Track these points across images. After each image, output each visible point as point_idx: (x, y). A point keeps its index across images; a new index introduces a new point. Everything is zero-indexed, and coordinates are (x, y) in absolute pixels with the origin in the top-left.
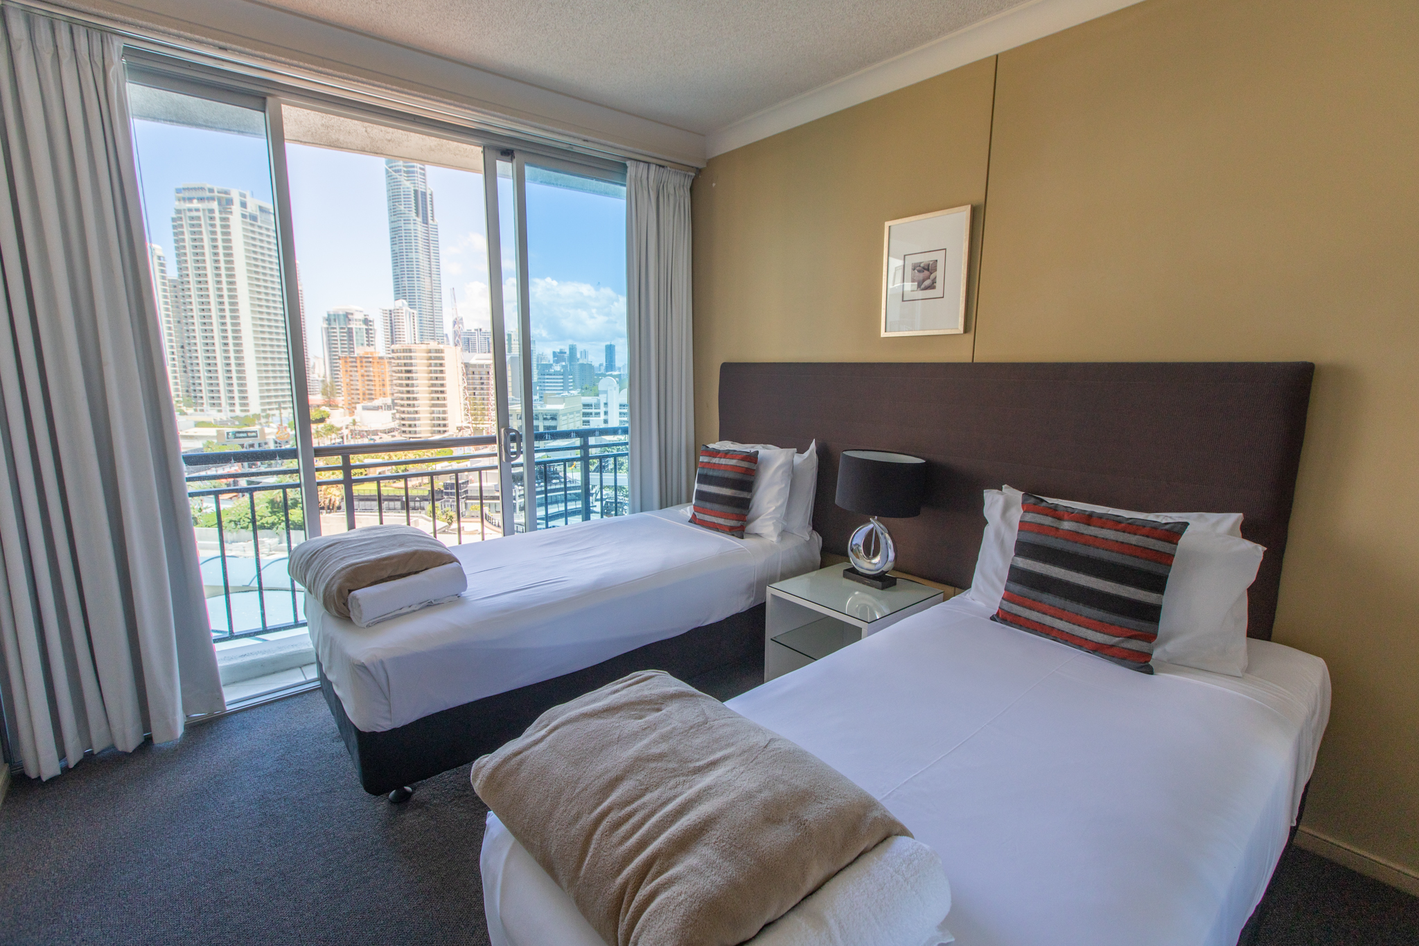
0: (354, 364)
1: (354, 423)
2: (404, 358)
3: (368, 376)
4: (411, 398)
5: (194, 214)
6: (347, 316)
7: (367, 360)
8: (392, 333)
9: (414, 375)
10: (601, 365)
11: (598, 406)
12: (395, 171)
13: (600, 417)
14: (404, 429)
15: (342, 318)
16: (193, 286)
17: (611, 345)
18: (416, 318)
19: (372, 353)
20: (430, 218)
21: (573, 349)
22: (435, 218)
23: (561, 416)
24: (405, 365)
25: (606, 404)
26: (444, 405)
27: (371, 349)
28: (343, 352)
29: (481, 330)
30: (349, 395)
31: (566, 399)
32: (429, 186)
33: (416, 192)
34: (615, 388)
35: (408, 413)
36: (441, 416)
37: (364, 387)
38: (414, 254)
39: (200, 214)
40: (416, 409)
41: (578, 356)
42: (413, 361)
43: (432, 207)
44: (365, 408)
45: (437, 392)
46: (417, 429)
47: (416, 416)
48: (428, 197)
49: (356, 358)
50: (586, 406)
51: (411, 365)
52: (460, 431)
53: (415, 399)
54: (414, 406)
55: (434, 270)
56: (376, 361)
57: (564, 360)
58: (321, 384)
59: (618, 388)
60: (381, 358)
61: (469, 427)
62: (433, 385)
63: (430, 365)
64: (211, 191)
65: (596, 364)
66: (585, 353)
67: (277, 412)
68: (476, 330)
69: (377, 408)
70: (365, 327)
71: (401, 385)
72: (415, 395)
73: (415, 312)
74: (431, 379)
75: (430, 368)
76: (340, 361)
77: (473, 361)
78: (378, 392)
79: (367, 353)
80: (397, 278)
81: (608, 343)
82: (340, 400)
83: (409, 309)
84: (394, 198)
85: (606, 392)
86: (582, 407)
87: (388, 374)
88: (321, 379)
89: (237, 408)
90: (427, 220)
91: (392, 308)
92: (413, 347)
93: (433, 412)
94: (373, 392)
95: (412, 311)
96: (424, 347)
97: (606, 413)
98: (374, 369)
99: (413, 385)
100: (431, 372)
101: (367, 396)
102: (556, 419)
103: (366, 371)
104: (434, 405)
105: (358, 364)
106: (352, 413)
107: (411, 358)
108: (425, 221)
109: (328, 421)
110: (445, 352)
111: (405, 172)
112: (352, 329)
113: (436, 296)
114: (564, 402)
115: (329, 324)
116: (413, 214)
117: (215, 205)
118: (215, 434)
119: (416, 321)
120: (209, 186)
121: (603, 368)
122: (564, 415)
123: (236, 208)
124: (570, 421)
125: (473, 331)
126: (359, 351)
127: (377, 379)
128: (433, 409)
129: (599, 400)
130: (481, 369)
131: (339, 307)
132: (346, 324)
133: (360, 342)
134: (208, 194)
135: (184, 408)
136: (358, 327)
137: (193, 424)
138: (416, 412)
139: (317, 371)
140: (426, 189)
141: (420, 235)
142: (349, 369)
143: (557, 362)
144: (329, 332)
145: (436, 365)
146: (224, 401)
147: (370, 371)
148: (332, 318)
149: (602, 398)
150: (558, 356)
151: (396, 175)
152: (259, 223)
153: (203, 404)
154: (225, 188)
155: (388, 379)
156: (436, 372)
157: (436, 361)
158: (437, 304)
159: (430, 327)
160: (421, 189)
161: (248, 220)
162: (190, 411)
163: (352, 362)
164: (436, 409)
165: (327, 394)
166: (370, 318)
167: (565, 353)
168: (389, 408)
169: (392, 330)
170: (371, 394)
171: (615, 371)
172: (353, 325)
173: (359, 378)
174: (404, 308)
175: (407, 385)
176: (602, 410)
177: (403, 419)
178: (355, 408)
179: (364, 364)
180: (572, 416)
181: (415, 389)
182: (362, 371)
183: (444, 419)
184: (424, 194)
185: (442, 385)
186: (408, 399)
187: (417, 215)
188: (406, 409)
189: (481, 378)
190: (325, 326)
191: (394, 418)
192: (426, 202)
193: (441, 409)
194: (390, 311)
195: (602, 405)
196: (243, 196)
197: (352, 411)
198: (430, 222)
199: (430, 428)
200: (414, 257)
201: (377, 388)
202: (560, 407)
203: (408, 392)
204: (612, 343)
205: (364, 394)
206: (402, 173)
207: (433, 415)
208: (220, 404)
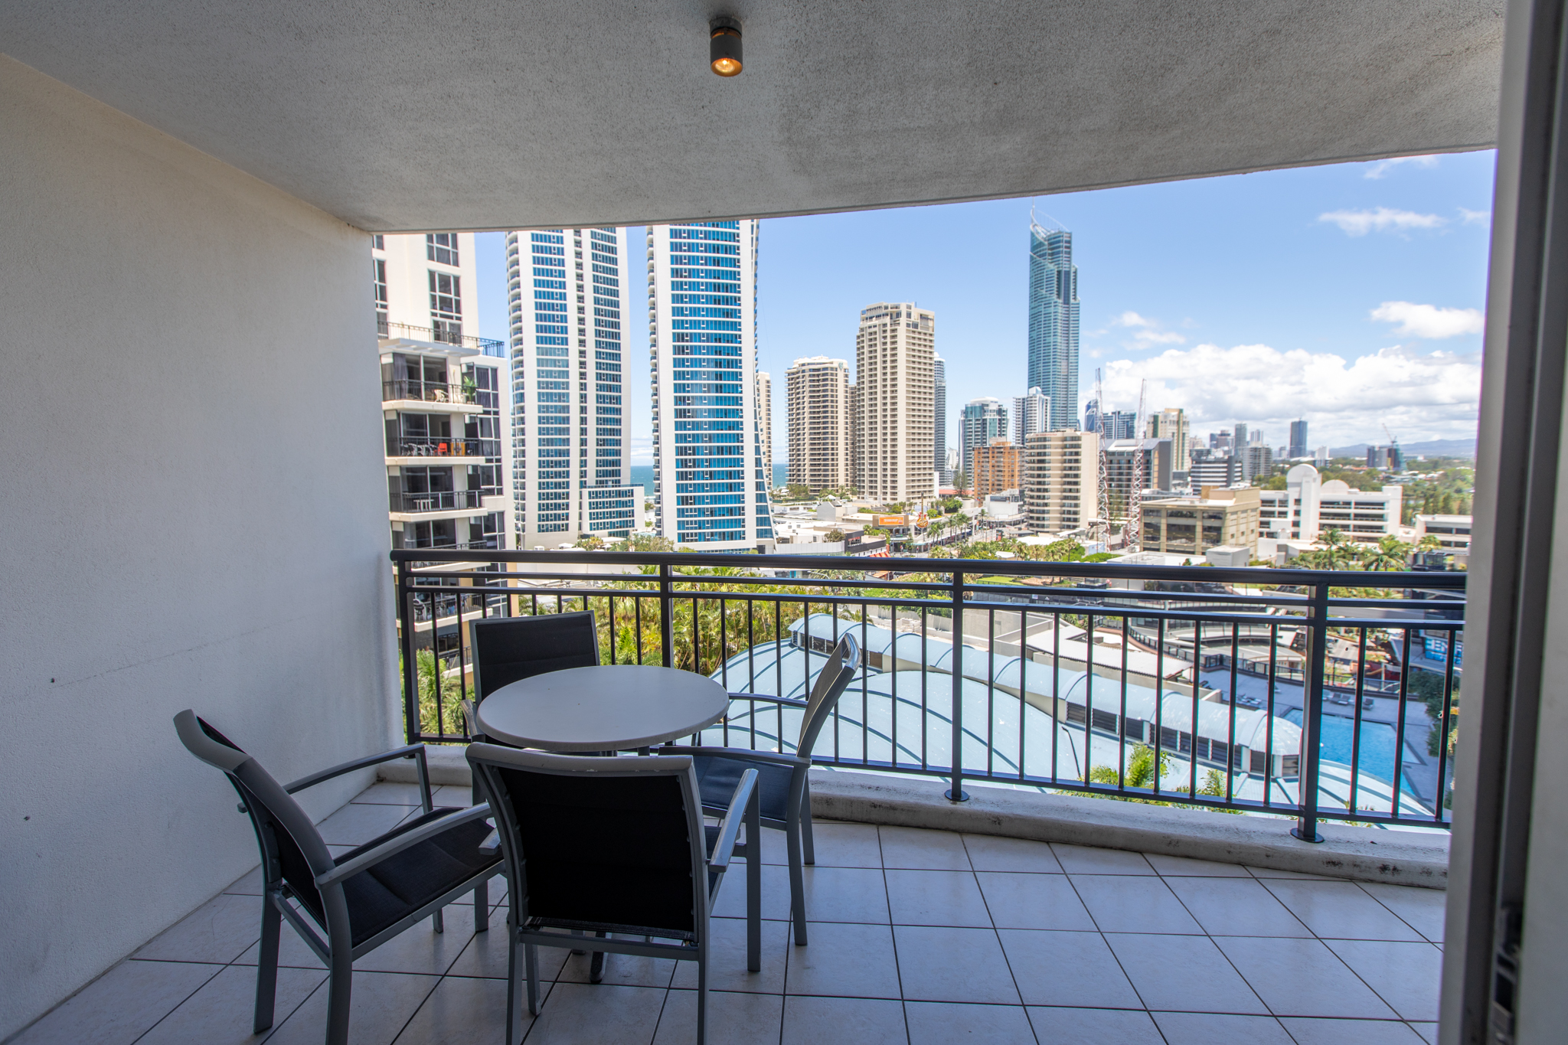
0: (986, 455)
1: (983, 513)
2: (1038, 447)
3: (998, 466)
4: (1042, 489)
5: (873, 330)
6: (983, 408)
7: (999, 450)
8: (1023, 422)
9: (1047, 465)
10: (1282, 449)
11: (1284, 503)
12: (1040, 256)
13: (1286, 517)
14: (1031, 522)
15: (978, 409)
16: (866, 391)
17: (1300, 422)
18: (1049, 405)
19: (1003, 443)
20: (1072, 297)
21: (1240, 431)
22: (1078, 297)
23: (1228, 515)
24: (1039, 454)
25: (1298, 501)
26: (1076, 498)
27: (1002, 439)
28: (976, 443)
29: (1119, 413)
30: (979, 485)
31: (1237, 494)
32: (1073, 264)
33: (1059, 272)
34: (1315, 480)
35: (1038, 505)
36: (1072, 509)
37: (993, 477)
38: (1052, 338)
39: (876, 329)
40: (1046, 501)
41: (1248, 438)
42: (1047, 450)
43: (1075, 286)
44: (993, 499)
45: (1069, 483)
46: (1046, 523)
47: (1046, 508)
48: (1072, 275)
49: (988, 448)
50: (1265, 502)
51: (1045, 454)
52: (1092, 526)
53: (1046, 490)
54: (1044, 498)
55: (1072, 352)
56: (1007, 451)
57: (1227, 444)
58: (953, 475)
59: (1319, 479)
60: (1012, 448)
61: (1105, 523)
62: (1066, 476)
63: (1065, 454)
64: (886, 308)
65: (1275, 448)
66: (1258, 435)
67: (918, 501)
68: (1113, 413)
69: (1004, 499)
70: (998, 417)
71: (1032, 476)
72: (1046, 487)
73: (1049, 398)
74: (1065, 469)
75: (1065, 457)
76: (973, 452)
77: (1112, 448)
78: (1006, 483)
79: (999, 443)
80: (1032, 365)
81: (1297, 420)
82: (970, 490)
83: (1042, 396)
84: (1036, 283)
85: (1299, 485)
86: (1260, 504)
87: (1017, 465)
88: (953, 470)
89: (889, 496)
90: (1069, 300)
91: (1026, 396)
92: (1048, 435)
93: (1063, 505)
94: (1002, 483)
95: (1046, 397)
96: (1059, 434)
97: (1297, 513)
98: (1005, 460)
99: (1044, 476)
100: (1065, 461)
101: (996, 487)
102: (1220, 518)
103: (997, 462)
104: (1066, 498)
105: (990, 455)
106: (981, 504)
107: (1045, 447)
108: (1067, 302)
109: (960, 511)
110: (1083, 439)
111: (1050, 255)
112: (986, 420)
113: (1072, 379)
114: (1234, 497)
115: (966, 417)
116: (1055, 297)
117: (887, 320)
118: (871, 519)
119: (1048, 408)
120: (885, 304)
121: (1285, 455)
122: (1233, 513)
123: (903, 320)
124: (1241, 521)
125: (1110, 414)
126: (992, 442)
127: (1006, 469)
128: (1064, 501)
129: (1286, 496)
130: (1120, 458)
131: (974, 399)
132: (981, 416)
133: (993, 432)
134: (884, 311)
135: (850, 496)
136: (992, 417)
137: (856, 510)
138: (1046, 505)
139: (950, 462)
140: (1070, 268)
141: (1060, 317)
142: (982, 460)
143: (1217, 446)
144: (965, 425)
145: (1071, 454)
146: (879, 490)
147: (1000, 462)
148: (970, 410)
149: (1292, 494)
150: (1218, 440)
151: (1041, 260)
152: (919, 330)
153: (864, 492)
154: (896, 303)
155: (1017, 469)
156: (1070, 461)
157: (1072, 449)
158: (1072, 388)
159: (1063, 415)
160: (1065, 268)
161: (911, 329)
162: (855, 498)
163: (984, 453)
164: (1067, 502)
165: (958, 485)
166: (1004, 408)
167: (1229, 435)
168: (1016, 499)
169: (1023, 419)
170: (1000, 485)
171: (1305, 455)
172: (987, 417)
173: (990, 469)
174: (1038, 396)
175: (1039, 476)
176: (1291, 508)
177: (1031, 511)
178: (984, 499)
179: (996, 455)
180: (1244, 515)
181: (1046, 480)
182: (992, 462)
183: (1075, 513)
184: (1068, 273)
185: (1076, 476)
186: (1039, 490)
187: (1059, 297)
188: (1035, 501)
189: (1120, 468)
190: (963, 418)
191: (1020, 511)
192: (1069, 281)
193: (1073, 502)
194: (1024, 399)
195: (1291, 503)
196: (909, 307)
197: (980, 501)
198: (1072, 301)
199: (1059, 523)
200: (1052, 341)
201: (1006, 479)
202: (1228, 503)
203: (1039, 483)
204: (1303, 419)
205: (993, 485)
206: (1047, 257)
207: (1064, 508)
208: (876, 493)
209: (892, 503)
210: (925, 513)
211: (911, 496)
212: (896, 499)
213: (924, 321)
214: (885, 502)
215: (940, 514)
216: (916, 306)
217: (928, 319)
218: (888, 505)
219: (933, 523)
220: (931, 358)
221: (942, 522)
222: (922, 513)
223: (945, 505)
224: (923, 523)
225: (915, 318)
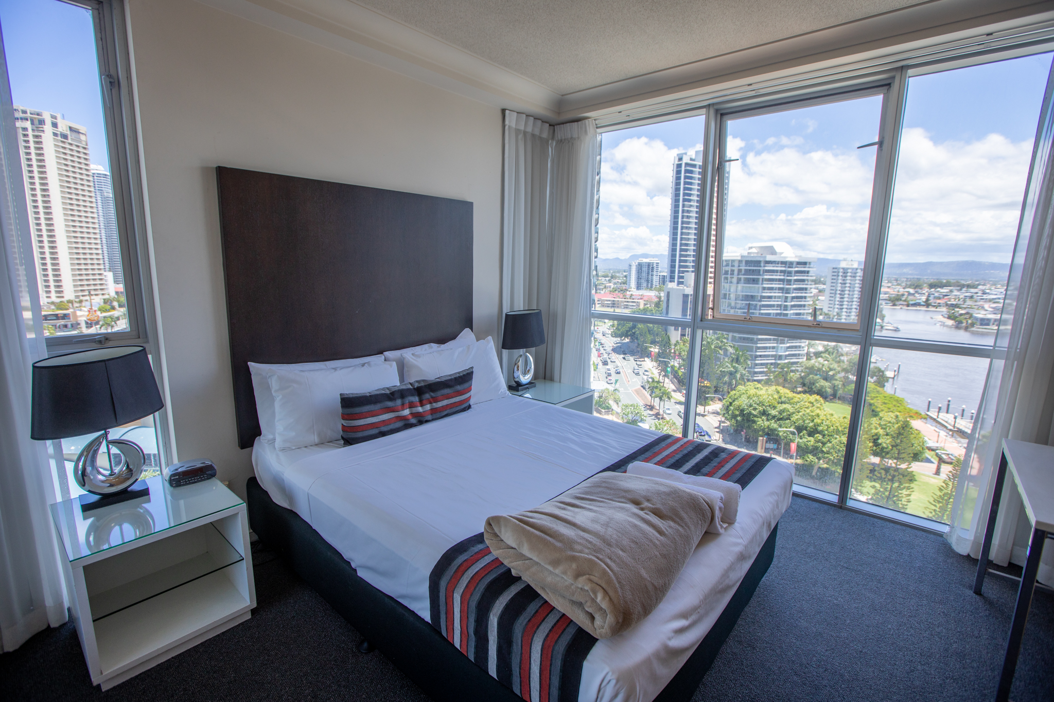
209: (58, 300)
210: (94, 308)
211: (81, 294)
212: (63, 297)
213: (74, 135)
214: (49, 300)
215: (113, 308)
216: (63, 117)
217: (79, 133)
218: (53, 303)
219: (105, 317)
220: (87, 170)
221: (116, 315)
222: (91, 309)
223: (118, 301)
224: (92, 318)
225: (63, 127)
